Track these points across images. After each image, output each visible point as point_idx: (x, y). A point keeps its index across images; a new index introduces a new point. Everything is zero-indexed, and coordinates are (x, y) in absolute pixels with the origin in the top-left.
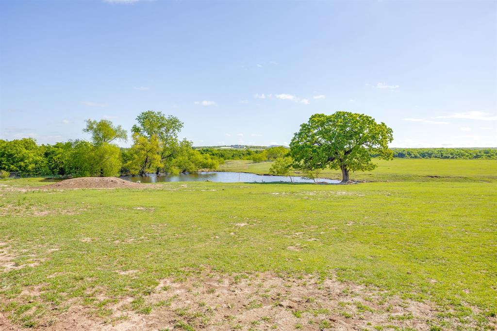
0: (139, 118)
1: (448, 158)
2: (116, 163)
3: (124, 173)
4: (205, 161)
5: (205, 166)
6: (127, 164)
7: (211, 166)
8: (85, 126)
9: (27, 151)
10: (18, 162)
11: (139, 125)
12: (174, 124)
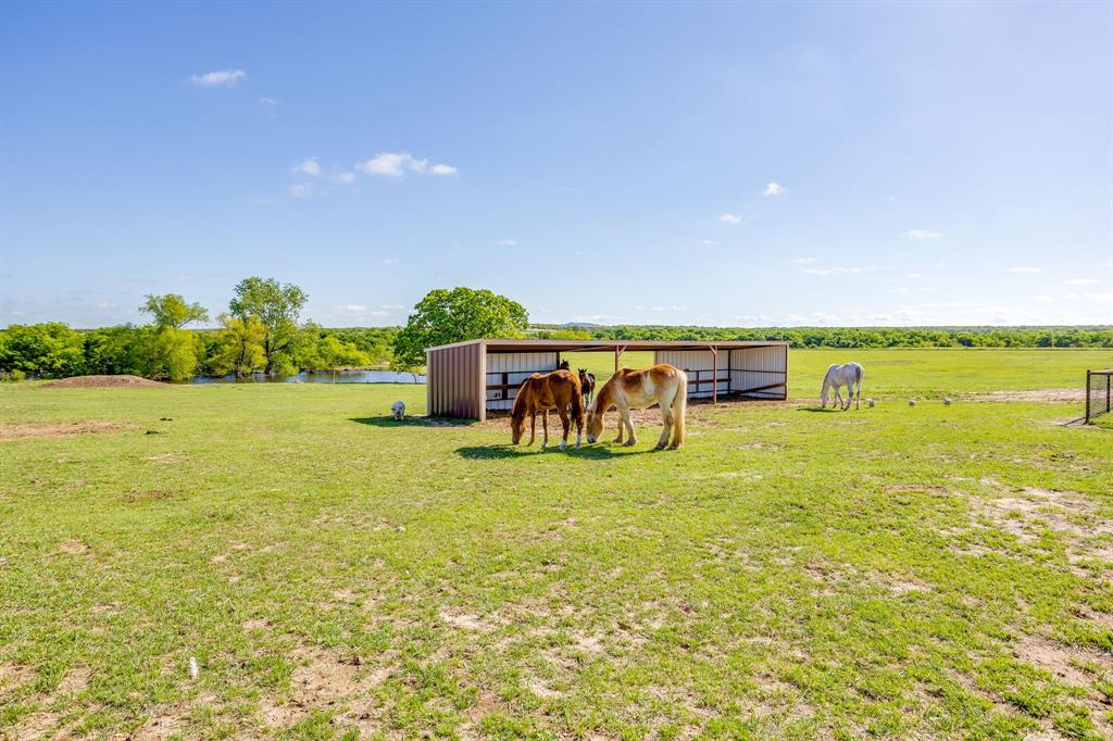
0: (240, 289)
1: (847, 346)
2: (186, 357)
3: (207, 373)
4: (343, 354)
5: (344, 361)
6: (213, 359)
7: (355, 362)
8: (143, 303)
9: (53, 340)
10: (36, 357)
11: (239, 299)
12: (295, 297)
